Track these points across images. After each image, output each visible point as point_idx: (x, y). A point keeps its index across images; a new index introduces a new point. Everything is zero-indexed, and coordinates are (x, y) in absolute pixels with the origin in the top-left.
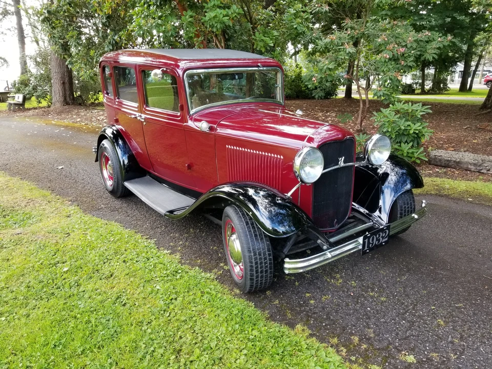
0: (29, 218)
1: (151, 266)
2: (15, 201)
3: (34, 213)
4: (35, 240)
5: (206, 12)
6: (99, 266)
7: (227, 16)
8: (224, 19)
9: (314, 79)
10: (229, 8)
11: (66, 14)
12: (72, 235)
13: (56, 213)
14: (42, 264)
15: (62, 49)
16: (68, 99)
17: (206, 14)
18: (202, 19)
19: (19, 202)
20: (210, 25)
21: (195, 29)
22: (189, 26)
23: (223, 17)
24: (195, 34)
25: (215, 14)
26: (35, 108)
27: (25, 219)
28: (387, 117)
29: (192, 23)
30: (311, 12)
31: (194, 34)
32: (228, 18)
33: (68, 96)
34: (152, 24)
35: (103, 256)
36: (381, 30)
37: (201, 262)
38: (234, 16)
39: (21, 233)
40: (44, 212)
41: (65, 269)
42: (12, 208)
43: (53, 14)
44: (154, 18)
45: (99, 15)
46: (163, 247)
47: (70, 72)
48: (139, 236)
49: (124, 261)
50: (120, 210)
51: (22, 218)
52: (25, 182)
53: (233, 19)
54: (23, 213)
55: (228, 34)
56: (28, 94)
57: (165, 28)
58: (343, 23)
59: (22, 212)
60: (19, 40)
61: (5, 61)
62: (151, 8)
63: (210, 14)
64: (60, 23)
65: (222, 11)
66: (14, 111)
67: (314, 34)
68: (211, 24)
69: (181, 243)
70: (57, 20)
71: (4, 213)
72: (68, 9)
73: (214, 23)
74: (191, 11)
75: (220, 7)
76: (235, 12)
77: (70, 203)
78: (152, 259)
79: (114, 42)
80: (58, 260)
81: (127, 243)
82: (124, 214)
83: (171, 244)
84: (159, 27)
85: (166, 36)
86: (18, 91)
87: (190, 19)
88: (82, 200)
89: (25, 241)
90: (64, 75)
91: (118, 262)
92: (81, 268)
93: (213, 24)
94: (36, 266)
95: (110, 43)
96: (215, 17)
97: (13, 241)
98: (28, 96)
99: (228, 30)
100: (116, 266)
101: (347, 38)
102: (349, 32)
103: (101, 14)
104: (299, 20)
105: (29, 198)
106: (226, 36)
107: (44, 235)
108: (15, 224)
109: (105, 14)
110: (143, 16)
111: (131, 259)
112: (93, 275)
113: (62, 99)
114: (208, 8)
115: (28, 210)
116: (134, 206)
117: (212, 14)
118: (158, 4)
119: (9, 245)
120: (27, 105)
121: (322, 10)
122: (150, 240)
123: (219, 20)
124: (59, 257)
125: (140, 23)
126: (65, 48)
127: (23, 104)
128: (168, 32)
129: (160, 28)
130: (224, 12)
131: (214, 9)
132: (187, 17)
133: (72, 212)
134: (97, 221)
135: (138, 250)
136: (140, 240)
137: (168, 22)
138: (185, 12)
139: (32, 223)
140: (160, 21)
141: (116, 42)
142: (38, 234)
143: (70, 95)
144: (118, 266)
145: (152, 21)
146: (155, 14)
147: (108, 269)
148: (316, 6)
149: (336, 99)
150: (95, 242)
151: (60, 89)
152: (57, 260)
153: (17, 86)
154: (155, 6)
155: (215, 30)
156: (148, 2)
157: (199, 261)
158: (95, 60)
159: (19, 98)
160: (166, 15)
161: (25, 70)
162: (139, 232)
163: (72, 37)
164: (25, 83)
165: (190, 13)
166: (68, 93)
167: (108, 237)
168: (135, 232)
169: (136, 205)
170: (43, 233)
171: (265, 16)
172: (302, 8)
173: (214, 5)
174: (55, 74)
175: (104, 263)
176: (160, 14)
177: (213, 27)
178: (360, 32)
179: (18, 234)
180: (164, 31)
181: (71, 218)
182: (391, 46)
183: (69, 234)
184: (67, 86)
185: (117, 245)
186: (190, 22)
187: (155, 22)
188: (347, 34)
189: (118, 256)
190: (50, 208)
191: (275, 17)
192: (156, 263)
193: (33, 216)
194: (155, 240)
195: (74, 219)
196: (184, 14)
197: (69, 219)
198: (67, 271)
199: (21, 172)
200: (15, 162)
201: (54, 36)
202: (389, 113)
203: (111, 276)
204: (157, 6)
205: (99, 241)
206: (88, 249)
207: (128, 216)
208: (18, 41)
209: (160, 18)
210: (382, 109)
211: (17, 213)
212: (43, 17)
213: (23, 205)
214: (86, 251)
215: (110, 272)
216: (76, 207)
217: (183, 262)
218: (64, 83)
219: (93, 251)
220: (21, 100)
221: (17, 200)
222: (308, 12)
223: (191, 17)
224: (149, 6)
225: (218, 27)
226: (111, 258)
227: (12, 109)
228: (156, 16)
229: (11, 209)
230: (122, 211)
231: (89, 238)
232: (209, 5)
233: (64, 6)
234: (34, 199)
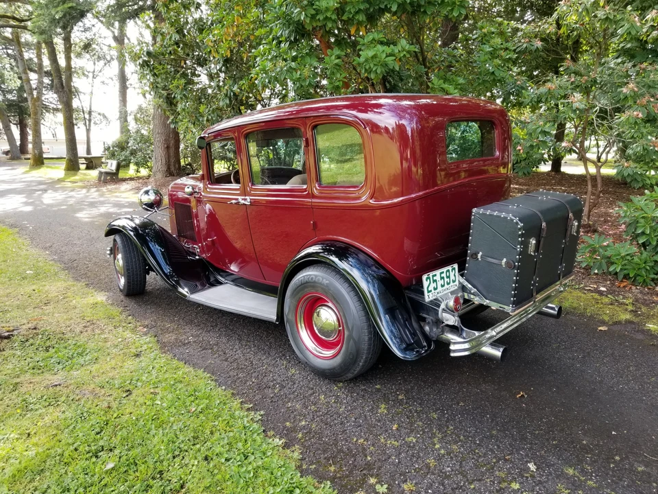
0: (80, 354)
1: (249, 472)
2: (68, 323)
3: (91, 345)
4: (77, 398)
5: (360, 50)
6: (165, 463)
7: (391, 55)
8: (387, 59)
9: (519, 148)
10: (395, 44)
11: (172, 57)
12: (135, 392)
13: (122, 346)
14: (76, 450)
15: (167, 102)
16: (172, 169)
17: (361, 53)
18: (354, 60)
19: (73, 325)
20: (366, 70)
21: (343, 75)
22: (335, 71)
23: (387, 56)
24: (343, 82)
25: (374, 53)
26: (131, 179)
27: (75, 355)
28: (642, 210)
29: (339, 66)
30: (514, 50)
31: (341, 83)
32: (394, 58)
33: (172, 164)
34: (282, 68)
35: (174, 442)
36: (621, 76)
37: (335, 471)
38: (402, 55)
39: (60, 385)
40: (104, 344)
41: (110, 466)
42: (61, 335)
43: (154, 56)
44: (285, 60)
45: (214, 58)
46: (274, 429)
47: (176, 134)
48: (236, 403)
49: (206, 458)
50: (215, 348)
51: (71, 354)
52: (91, 291)
53: (400, 60)
54: (75, 345)
55: (390, 82)
56: (124, 160)
57: (300, 75)
58: (561, 66)
59: (74, 342)
60: (120, 92)
61: (105, 117)
62: (282, 45)
63: (367, 53)
64: (163, 68)
65: (385, 48)
66: (105, 182)
67: (519, 82)
68: (367, 67)
69: (303, 423)
70: (160, 64)
71: (48, 343)
72: (174, 50)
73: (372, 67)
74: (339, 49)
75: (382, 43)
76: (404, 50)
77: (145, 329)
78: (253, 457)
79: (232, 94)
80: (103, 444)
81: (217, 417)
82: (220, 356)
83: (288, 424)
84: (291, 73)
85: (302, 86)
86: (113, 156)
87: (337, 61)
88: (164, 326)
89: (63, 398)
90: (169, 137)
91: (196, 458)
92: (136, 465)
93: (370, 68)
94: (66, 454)
95: (226, 95)
96: (374, 57)
97: (45, 397)
98: (124, 162)
99: (390, 76)
100: (193, 465)
101: (570, 87)
102: (573, 79)
103: (217, 57)
104: (498, 61)
105: (88, 319)
106: (388, 85)
107: (93, 391)
108: (59, 364)
109: (223, 57)
110: (270, 57)
111: (217, 455)
112: (151, 482)
113: (165, 169)
114: (364, 45)
115: (82, 339)
116: (237, 342)
117: (370, 53)
118: (292, 39)
119: (37, 406)
120: (121, 175)
121: (532, 48)
122: (253, 413)
123: (380, 61)
124: (105, 438)
125: (265, 67)
126: (171, 101)
127: (116, 174)
128: (305, 80)
129: (294, 73)
130: (388, 50)
131: (373, 45)
132: (333, 57)
133: (145, 347)
134: (177, 368)
135: (231, 434)
136: (237, 413)
137: (305, 66)
138: (329, 50)
139: (83, 362)
140: (293, 63)
141: (235, 94)
142: (85, 387)
143: (175, 163)
144: (194, 468)
145: (281, 63)
146: (287, 53)
147: (179, 472)
148: (523, 41)
149: (537, 173)
150: (166, 412)
151: (163, 155)
152: (101, 443)
153: (111, 149)
154: (288, 43)
155: (372, 76)
156: (278, 38)
157: (332, 468)
158: (205, 118)
159: (112, 165)
160: (302, 56)
161: (125, 129)
162: (238, 394)
163: (178, 87)
164: (122, 146)
165: (337, 51)
166: (172, 160)
167: (188, 404)
168: (233, 394)
169: (240, 340)
170: (92, 386)
171: (445, 56)
172: (502, 44)
173: (373, 39)
174: (157, 136)
175: (174, 457)
176: (294, 54)
177: (370, 72)
178: (590, 79)
179: (56, 385)
180: (300, 78)
181: (141, 359)
182: (644, 101)
183: (129, 392)
184: (172, 151)
185: (198, 422)
186: (336, 65)
187: (286, 65)
188: (570, 82)
189: (198, 446)
190: (114, 338)
191: (460, 57)
192: (259, 467)
193: (88, 350)
194: (262, 412)
195: (144, 361)
196: (329, 54)
197: (138, 360)
198: (113, 469)
199: (90, 274)
200: (86, 257)
201: (157, 87)
202: (646, 205)
203: (182, 487)
204: (291, 42)
205: (173, 410)
206: (153, 426)
207: (226, 360)
208: (118, 93)
209: (294, 59)
210: (632, 197)
211: (66, 344)
212: (141, 61)
213: (78, 330)
214: (150, 430)
215: (181, 479)
216: (152, 339)
217: (304, 467)
218: (168, 148)
219: (160, 429)
220: (114, 168)
221: (72, 321)
222: (510, 50)
223: (338, 57)
224: (280, 42)
225: (379, 71)
226: (186, 448)
227: (102, 179)
228: (288, 57)
229: (59, 336)
230: (218, 351)
231: (159, 403)
232: (366, 41)
233: (169, 46)
234: (95, 321)
